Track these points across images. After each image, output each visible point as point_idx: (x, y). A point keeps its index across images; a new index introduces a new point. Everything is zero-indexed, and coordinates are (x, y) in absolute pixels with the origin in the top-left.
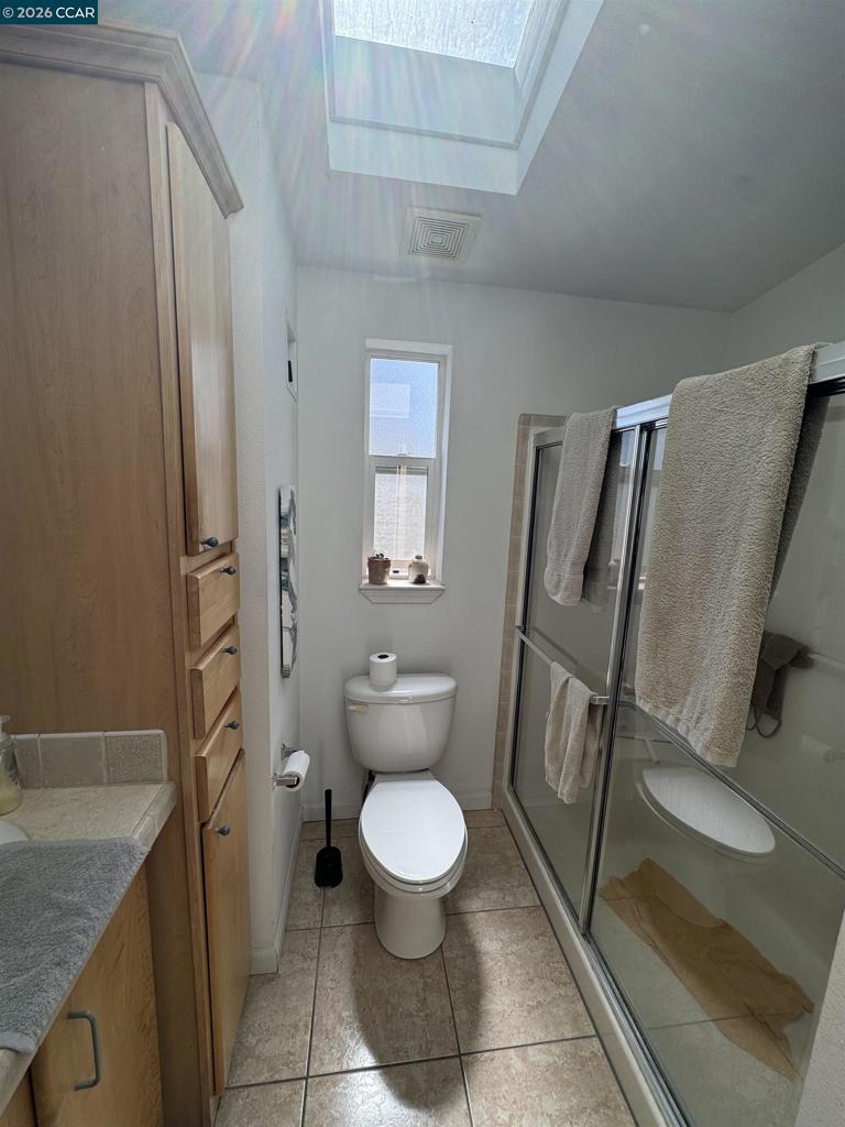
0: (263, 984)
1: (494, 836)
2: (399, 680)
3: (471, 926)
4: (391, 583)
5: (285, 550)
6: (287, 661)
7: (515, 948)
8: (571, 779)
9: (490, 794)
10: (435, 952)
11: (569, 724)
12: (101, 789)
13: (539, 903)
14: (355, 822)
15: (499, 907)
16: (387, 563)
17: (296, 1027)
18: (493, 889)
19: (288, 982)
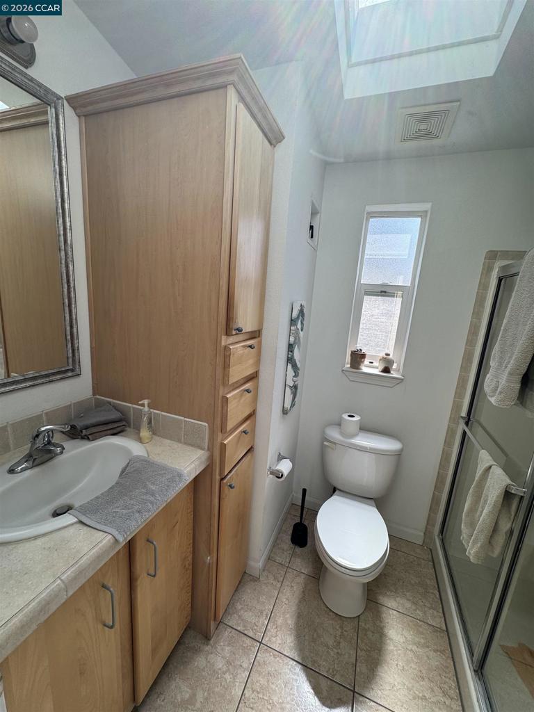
0: (251, 580)
1: (419, 565)
2: (360, 434)
3: (384, 615)
4: (365, 369)
5: (292, 339)
6: (287, 405)
7: (414, 648)
8: (479, 545)
9: (423, 534)
10: (354, 618)
11: (486, 501)
12: (180, 445)
13: (444, 628)
14: (315, 513)
15: (409, 614)
16: (363, 356)
17: (262, 612)
18: (408, 600)
19: (263, 587)
